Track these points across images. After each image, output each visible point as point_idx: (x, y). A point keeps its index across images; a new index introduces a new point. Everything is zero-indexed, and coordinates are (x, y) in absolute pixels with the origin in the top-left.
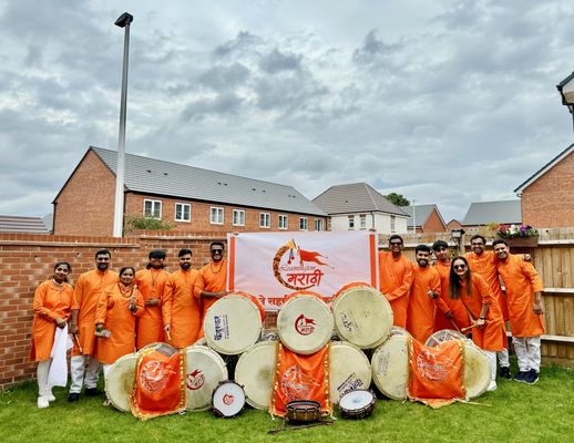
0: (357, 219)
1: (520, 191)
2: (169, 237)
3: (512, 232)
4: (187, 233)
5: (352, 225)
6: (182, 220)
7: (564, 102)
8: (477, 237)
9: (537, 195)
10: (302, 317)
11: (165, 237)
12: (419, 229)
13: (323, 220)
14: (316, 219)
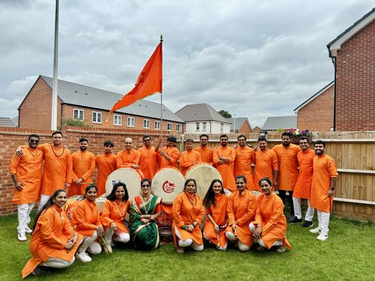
0: (201, 125)
1: (297, 111)
2: (86, 131)
3: (297, 133)
4: (97, 129)
5: (198, 128)
6: (97, 122)
7: (330, 56)
8: (241, 136)
9: (308, 113)
10: (167, 182)
11: (83, 131)
12: (237, 131)
13: (181, 125)
14: (177, 124)
